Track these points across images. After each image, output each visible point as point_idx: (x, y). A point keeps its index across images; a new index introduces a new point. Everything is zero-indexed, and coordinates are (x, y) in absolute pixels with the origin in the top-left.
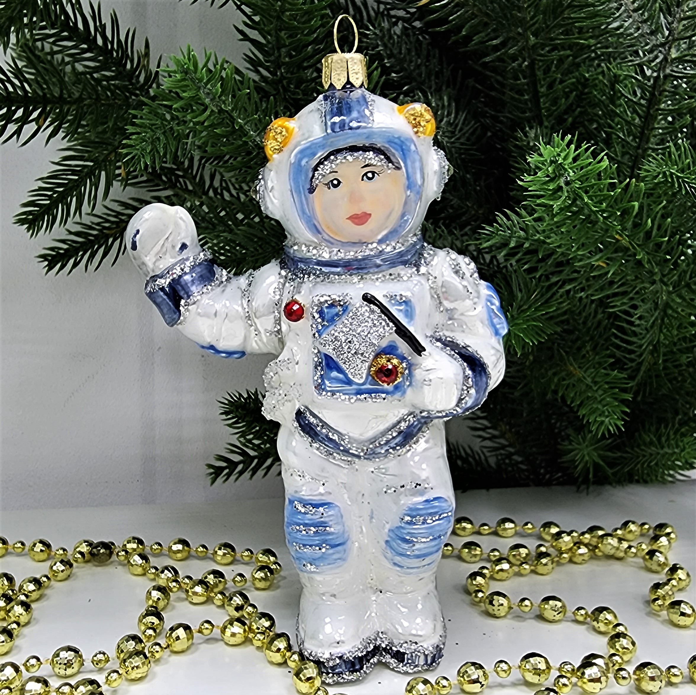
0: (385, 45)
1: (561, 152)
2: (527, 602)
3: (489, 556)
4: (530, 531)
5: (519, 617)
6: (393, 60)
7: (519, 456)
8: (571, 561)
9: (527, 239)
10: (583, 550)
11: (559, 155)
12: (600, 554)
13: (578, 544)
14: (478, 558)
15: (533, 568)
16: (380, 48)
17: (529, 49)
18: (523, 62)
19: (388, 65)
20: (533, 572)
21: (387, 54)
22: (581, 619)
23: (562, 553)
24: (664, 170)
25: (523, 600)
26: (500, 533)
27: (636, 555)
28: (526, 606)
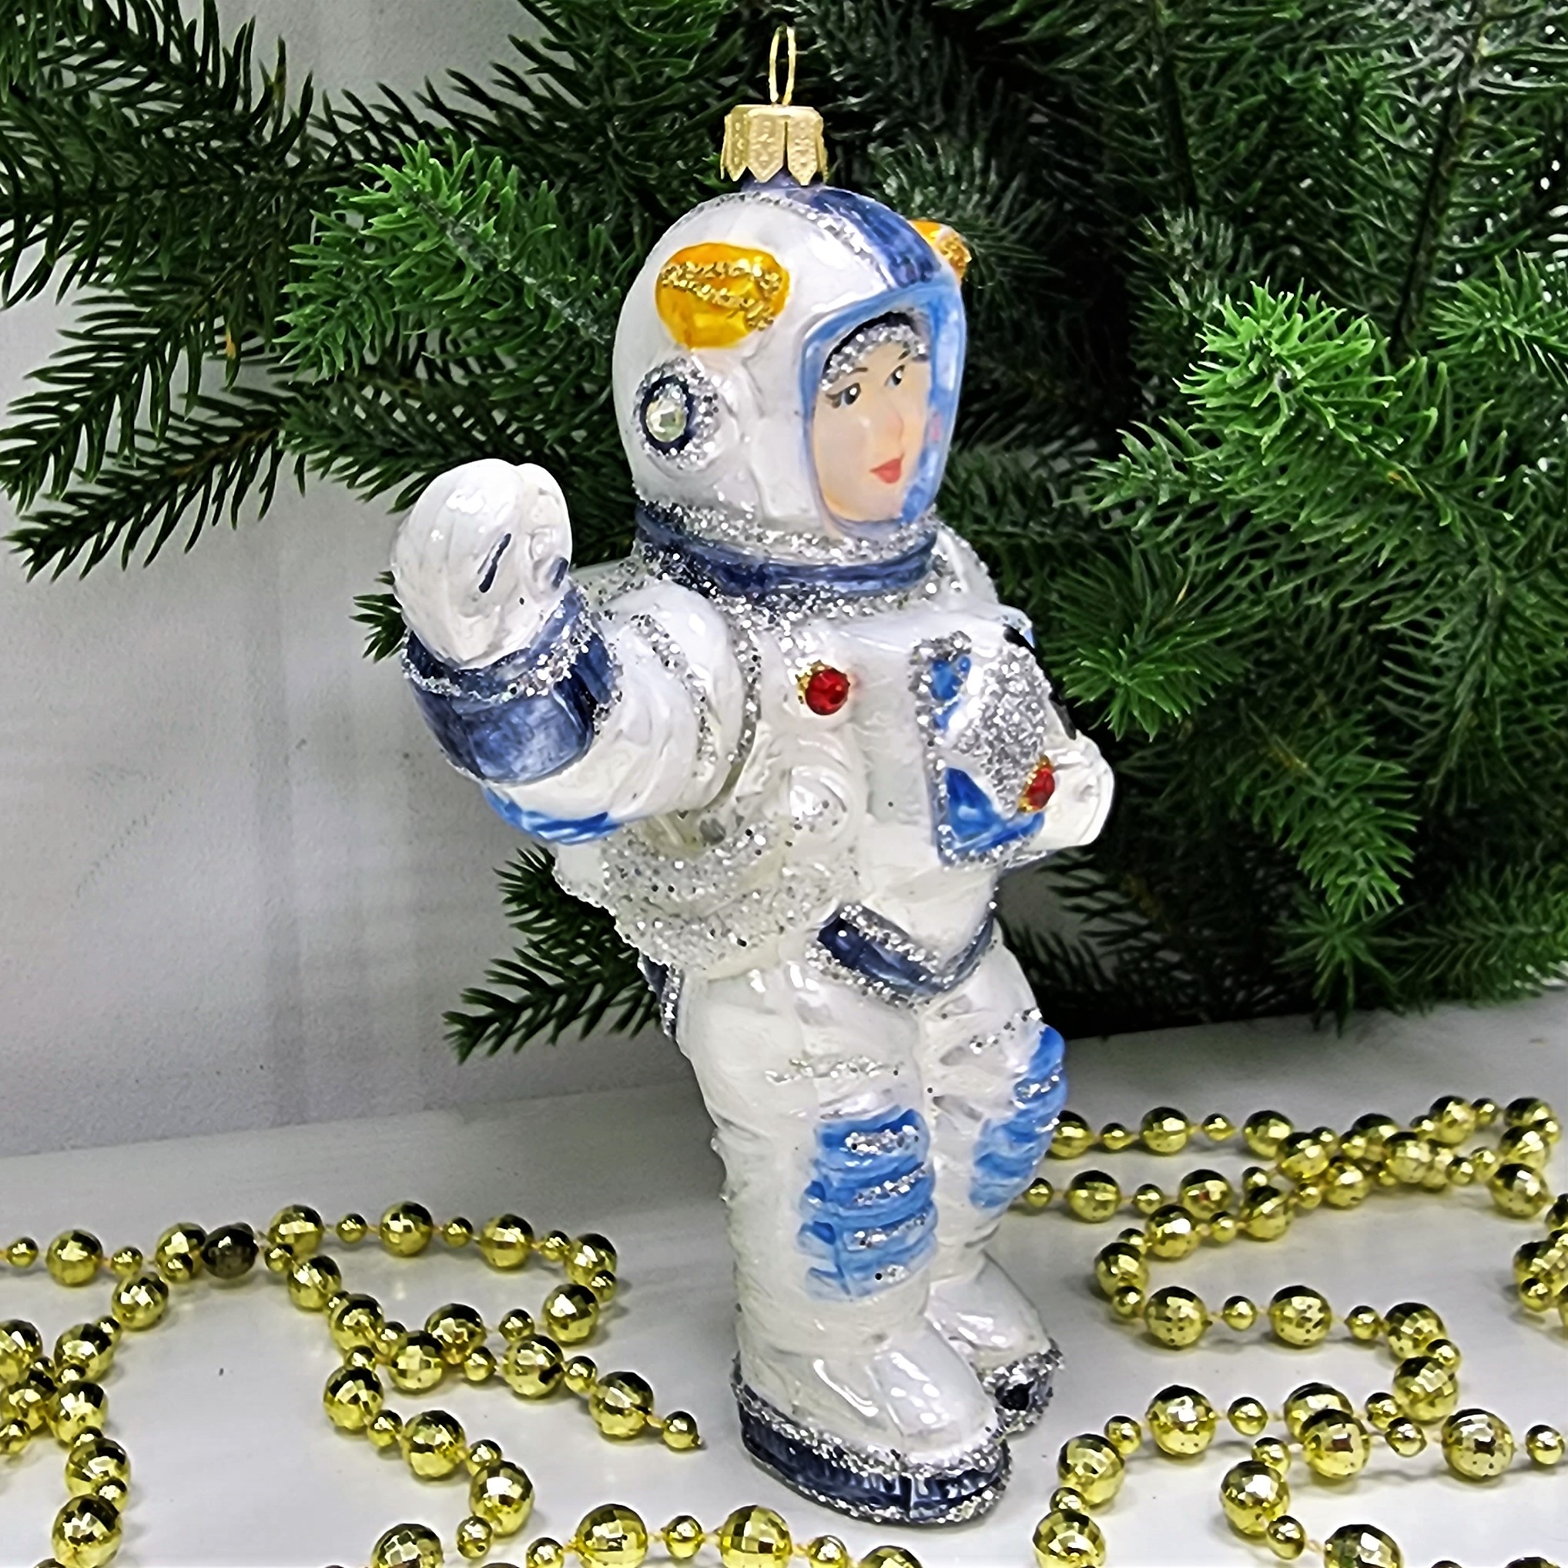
0: (829, 36)
1: (1273, 326)
2: (1242, 1307)
3: (1135, 1202)
4: (1221, 1137)
5: (1224, 1342)
6: (848, 66)
7: (1175, 950)
8: (1326, 1203)
9: (1191, 484)
10: (1352, 1175)
11: (1268, 334)
12: (1390, 1181)
13: (1339, 1160)
14: (1111, 1209)
15: (1241, 1225)
16: (821, 43)
17: (1158, 35)
18: (1149, 65)
19: (838, 79)
20: (1243, 1234)
21: (835, 54)
22: (1364, 1334)
23: (1303, 1187)
24: (1488, 325)
25: (1233, 1302)
26: (1153, 1144)
27: (1472, 1179)
28: (1240, 1315)
